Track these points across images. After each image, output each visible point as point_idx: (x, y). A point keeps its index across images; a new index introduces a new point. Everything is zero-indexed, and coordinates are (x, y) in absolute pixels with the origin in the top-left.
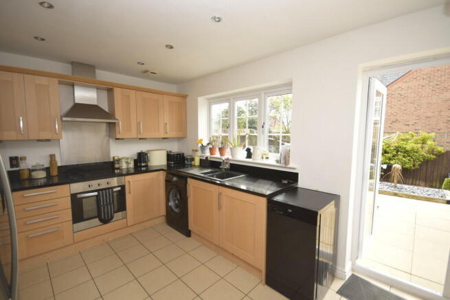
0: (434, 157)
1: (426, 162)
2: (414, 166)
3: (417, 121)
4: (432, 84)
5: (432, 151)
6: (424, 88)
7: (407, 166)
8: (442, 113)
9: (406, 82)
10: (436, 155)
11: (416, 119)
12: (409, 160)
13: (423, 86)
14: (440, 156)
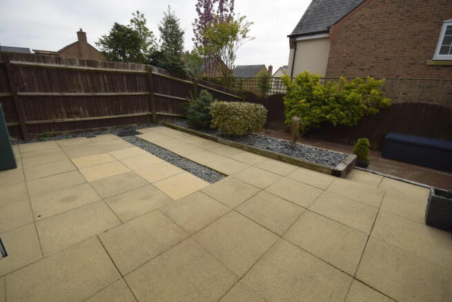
0: (378, 111)
1: (367, 117)
2: (352, 121)
3: (373, 64)
4: (401, 10)
5: (377, 104)
6: (391, 15)
7: (343, 121)
8: (405, 54)
9: (371, 7)
10: (380, 109)
11: (373, 62)
12: (347, 115)
13: (391, 14)
14: (385, 109)
